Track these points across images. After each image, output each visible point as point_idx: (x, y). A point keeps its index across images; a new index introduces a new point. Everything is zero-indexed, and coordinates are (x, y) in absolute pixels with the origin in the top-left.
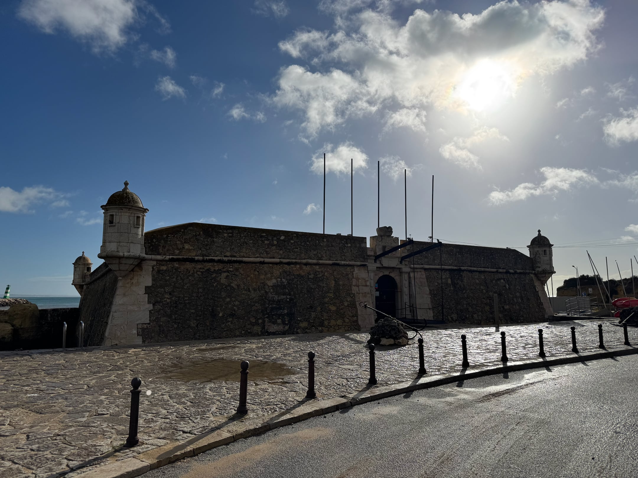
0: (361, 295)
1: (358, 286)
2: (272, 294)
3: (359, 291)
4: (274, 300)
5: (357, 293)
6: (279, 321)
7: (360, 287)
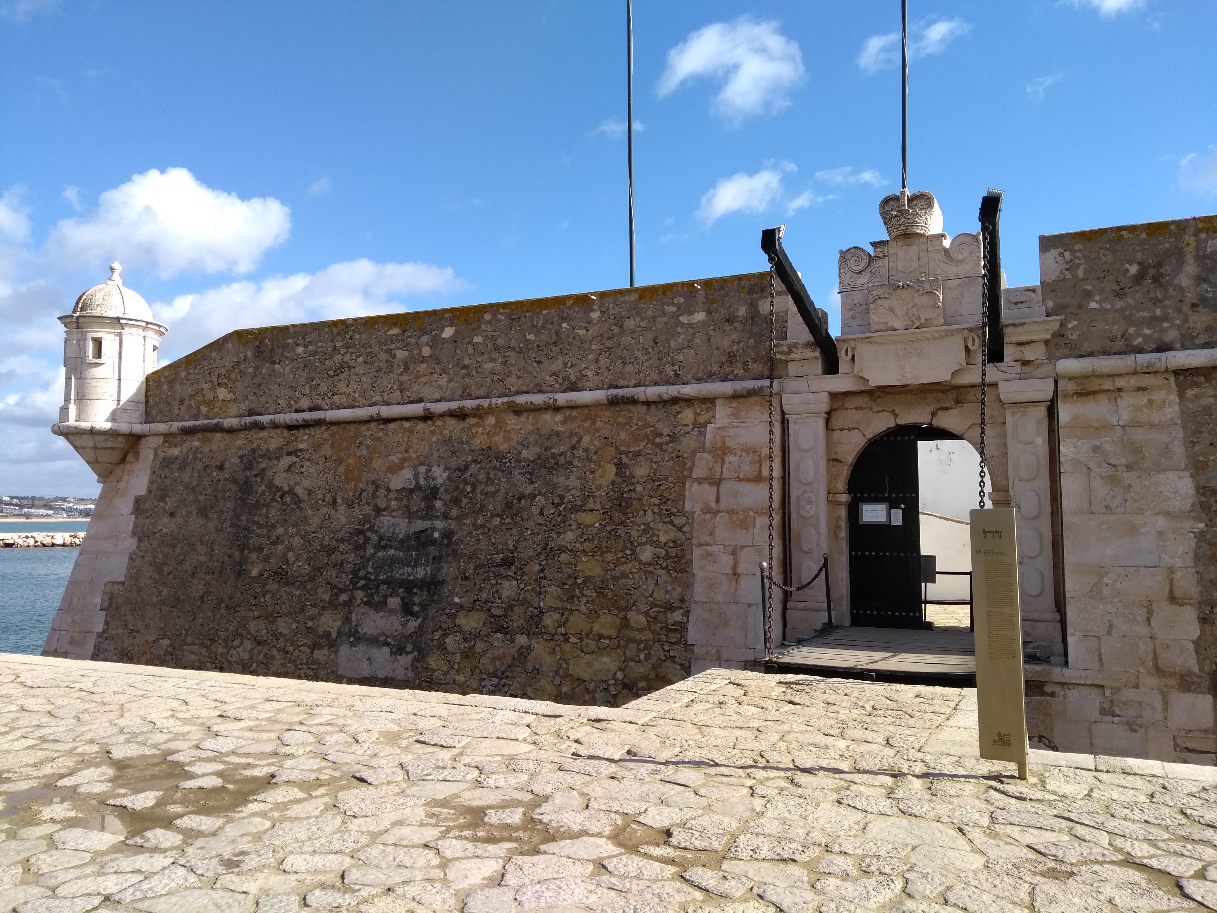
0: (722, 519)
1: (717, 482)
2: (393, 517)
3: (718, 501)
4: (394, 533)
5: (707, 510)
6: (394, 602)
7: (725, 487)
